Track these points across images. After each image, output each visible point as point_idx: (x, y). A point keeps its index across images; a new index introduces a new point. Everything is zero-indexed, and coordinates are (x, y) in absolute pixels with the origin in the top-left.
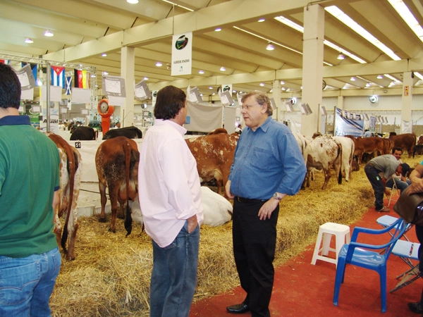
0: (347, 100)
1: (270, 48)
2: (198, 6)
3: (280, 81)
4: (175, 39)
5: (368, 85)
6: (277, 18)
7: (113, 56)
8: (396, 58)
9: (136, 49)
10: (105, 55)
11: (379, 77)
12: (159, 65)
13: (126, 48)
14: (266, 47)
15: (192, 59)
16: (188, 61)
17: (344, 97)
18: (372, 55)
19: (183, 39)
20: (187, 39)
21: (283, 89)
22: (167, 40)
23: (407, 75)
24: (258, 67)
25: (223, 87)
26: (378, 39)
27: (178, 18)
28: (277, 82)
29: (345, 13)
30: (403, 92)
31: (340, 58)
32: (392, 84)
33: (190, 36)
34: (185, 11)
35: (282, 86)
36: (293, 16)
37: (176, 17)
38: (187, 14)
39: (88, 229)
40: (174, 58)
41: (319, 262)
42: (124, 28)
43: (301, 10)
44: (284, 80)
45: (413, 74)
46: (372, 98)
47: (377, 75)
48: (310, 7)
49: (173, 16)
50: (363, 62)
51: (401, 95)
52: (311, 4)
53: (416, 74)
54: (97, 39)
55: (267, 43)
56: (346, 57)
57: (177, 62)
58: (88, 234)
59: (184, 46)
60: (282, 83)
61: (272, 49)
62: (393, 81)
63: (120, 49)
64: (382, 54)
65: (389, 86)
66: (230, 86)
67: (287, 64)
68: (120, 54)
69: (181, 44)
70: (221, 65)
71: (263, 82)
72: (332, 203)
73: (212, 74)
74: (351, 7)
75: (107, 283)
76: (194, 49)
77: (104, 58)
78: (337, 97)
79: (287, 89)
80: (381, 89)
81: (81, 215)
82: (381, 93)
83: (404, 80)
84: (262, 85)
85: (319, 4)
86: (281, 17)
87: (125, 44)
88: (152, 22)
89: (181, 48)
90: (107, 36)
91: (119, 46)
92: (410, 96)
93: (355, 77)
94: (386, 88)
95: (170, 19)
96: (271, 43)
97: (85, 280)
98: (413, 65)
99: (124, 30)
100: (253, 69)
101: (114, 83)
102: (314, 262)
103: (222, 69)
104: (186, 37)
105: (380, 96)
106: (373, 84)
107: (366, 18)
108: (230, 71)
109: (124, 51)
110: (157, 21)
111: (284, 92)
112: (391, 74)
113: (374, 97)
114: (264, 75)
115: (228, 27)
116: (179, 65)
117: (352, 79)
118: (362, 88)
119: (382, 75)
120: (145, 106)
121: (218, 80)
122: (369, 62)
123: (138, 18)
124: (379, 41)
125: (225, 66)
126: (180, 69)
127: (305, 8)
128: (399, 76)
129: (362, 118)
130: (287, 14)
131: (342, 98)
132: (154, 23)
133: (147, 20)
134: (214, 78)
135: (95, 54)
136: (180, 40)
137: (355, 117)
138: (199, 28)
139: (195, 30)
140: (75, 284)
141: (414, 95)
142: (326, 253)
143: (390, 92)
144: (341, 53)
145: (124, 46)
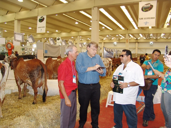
0: (105, 44)
1: (77, 23)
2: (49, 5)
3: (80, 36)
4: (39, 18)
5: (113, 38)
6: (80, 12)
7: (10, 24)
8: (123, 29)
9: (21, 21)
10: (6, 23)
11: (117, 36)
12: (30, 28)
13: (17, 20)
14: (75, 23)
15: (46, 27)
16: (44, 27)
17: (104, 43)
18: (115, 27)
19: (42, 18)
20: (44, 18)
21: (81, 39)
22: (35, 18)
23: (127, 35)
24: (72, 30)
25: (57, 38)
26: (117, 21)
27: (40, 9)
28: (79, 36)
29: (106, 11)
30: (126, 41)
31: (103, 28)
32: (121, 38)
33: (45, 17)
34: (43, 7)
35: (81, 38)
36: (87, 11)
37: (39, 9)
38: (44, 8)
39: (11, 99)
40: (38, 26)
41: (108, 106)
42: (16, 12)
43: (90, 9)
44: (81, 36)
45: (129, 35)
46: (114, 43)
47: (116, 35)
48: (94, 8)
49: (38, 8)
50: (111, 29)
51: (125, 42)
52: (95, 7)
53: (130, 35)
54: (3, 16)
55: (76, 21)
56: (105, 27)
57: (39, 27)
58: (12, 101)
59: (43, 21)
60: (81, 37)
61: (78, 23)
62: (122, 37)
63: (14, 21)
64: (118, 27)
65: (120, 39)
66: (60, 38)
67: (83, 30)
68: (14, 23)
69: (41, 20)
70: (56, 29)
71: (73, 37)
72: (108, 83)
73: (53, 33)
74: (108, 9)
75: (31, 122)
76: (47, 23)
77: (6, 24)
78: (101, 43)
79: (82, 39)
80: (118, 40)
81: (6, 93)
82: (118, 41)
83: (126, 37)
84: (72, 37)
85: (98, 7)
86: (82, 11)
87: (16, 19)
88: (29, 10)
89: (41, 22)
90: (7, 15)
91: (13, 19)
92: (128, 43)
93: (108, 35)
94: (119, 39)
95: (37, 10)
96: (77, 21)
97: (22, 122)
98: (129, 32)
99: (16, 13)
100: (69, 31)
101: (19, 36)
102: (107, 106)
103: (57, 31)
104: (44, 17)
105: (117, 43)
106: (115, 38)
107: (114, 13)
108: (60, 32)
109: (16, 22)
110: (31, 10)
111: (81, 40)
112: (121, 35)
113: (115, 43)
114: (74, 33)
115: (61, 14)
116: (41, 29)
117: (107, 36)
118: (111, 40)
119: (118, 35)
120: (23, 45)
121: (55, 35)
122: (113, 30)
123: (22, 8)
124: (117, 22)
125: (58, 30)
126: (40, 30)
127: (92, 9)
128: (124, 35)
129: (113, 51)
130: (85, 10)
131: (103, 43)
132: (29, 11)
133: (26, 9)
134: (53, 34)
135: (2, 22)
136: (41, 18)
137: (110, 50)
138: (49, 14)
139: (47, 14)
140: (18, 123)
141: (130, 42)
142: (110, 102)
143: (121, 41)
144: (104, 26)
145: (16, 20)
